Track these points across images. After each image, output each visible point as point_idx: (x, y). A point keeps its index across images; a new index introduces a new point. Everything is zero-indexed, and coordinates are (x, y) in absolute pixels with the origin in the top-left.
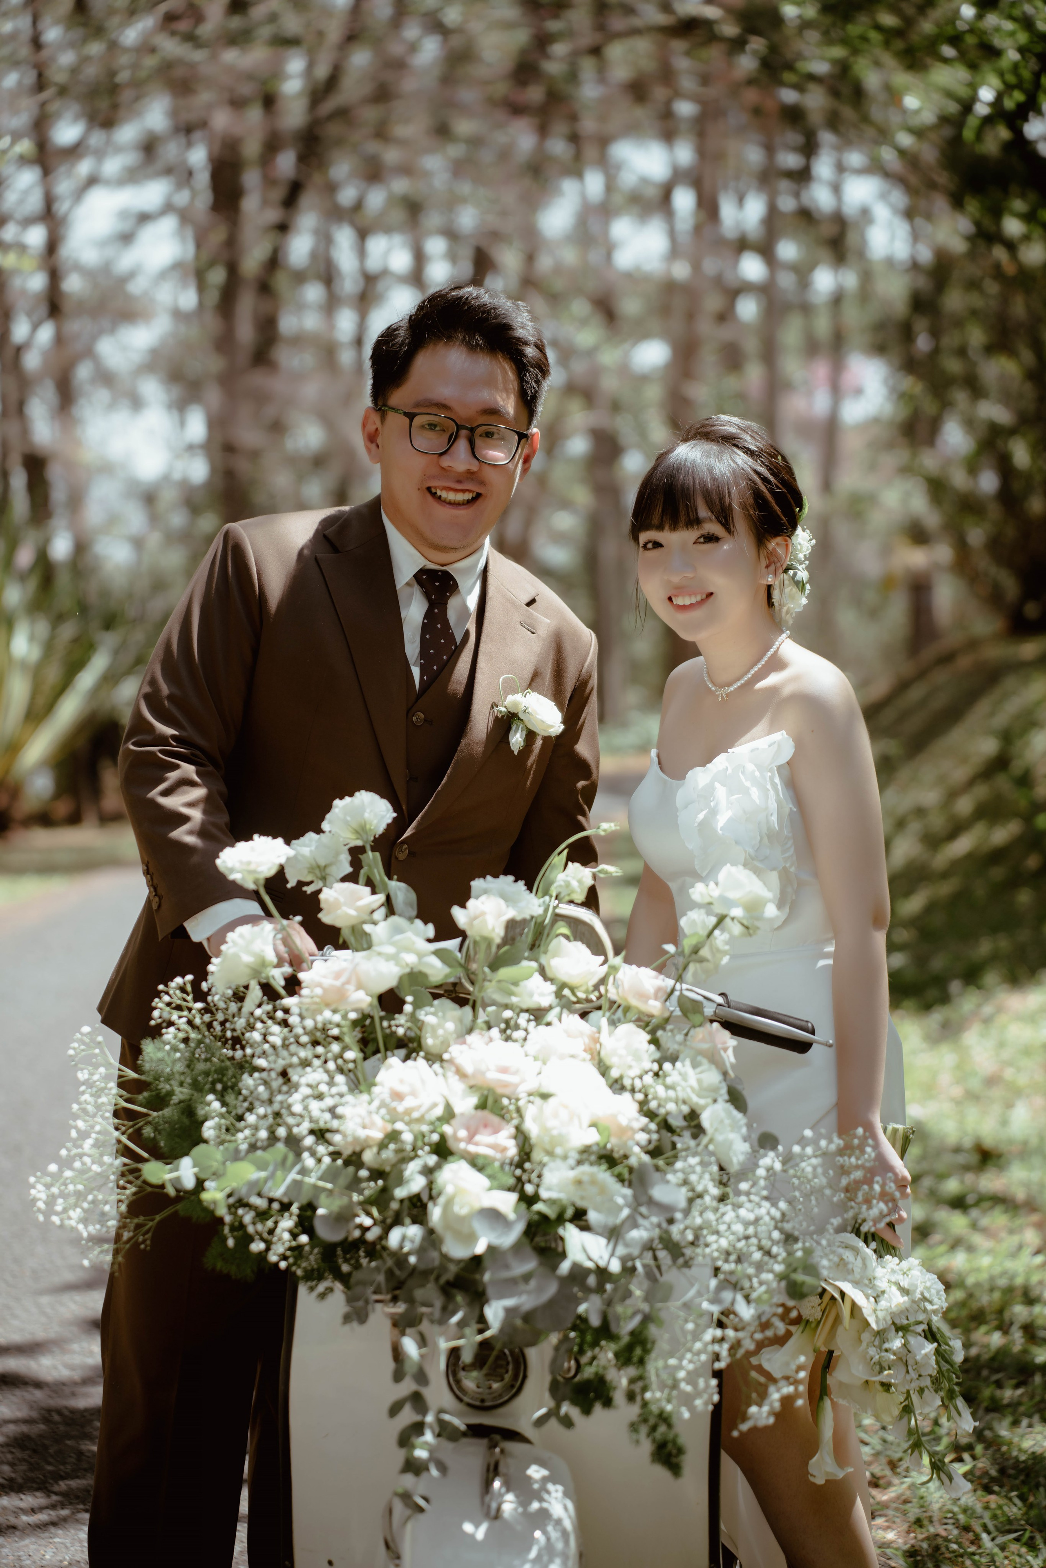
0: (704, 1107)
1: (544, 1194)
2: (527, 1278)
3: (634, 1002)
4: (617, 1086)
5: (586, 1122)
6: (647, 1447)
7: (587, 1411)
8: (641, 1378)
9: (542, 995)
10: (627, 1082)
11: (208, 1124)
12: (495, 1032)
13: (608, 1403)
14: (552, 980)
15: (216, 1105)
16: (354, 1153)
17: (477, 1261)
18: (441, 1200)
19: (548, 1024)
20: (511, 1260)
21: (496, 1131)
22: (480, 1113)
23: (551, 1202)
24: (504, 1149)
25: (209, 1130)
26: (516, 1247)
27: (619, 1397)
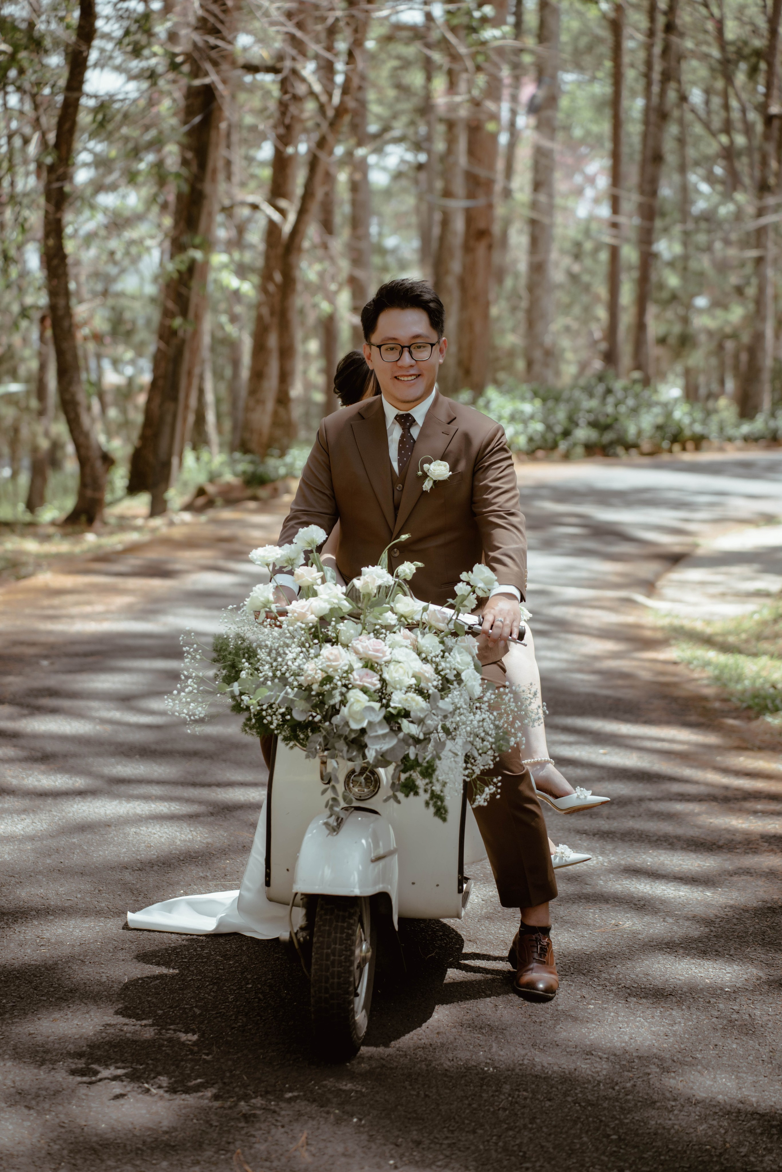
0: (463, 671)
1: (392, 704)
2: (384, 736)
3: (433, 623)
4: (425, 660)
5: (410, 675)
6: (432, 810)
7: (407, 796)
8: (431, 782)
9: (392, 620)
10: (429, 658)
11: (243, 672)
12: (372, 635)
13: (416, 794)
14: (396, 614)
15: (247, 664)
16: (308, 685)
17: (363, 731)
18: (348, 705)
19: (394, 633)
20: (378, 728)
21: (372, 677)
22: (364, 669)
23: (395, 708)
24: (375, 685)
25: (243, 674)
26: (380, 723)
27: (421, 791)
